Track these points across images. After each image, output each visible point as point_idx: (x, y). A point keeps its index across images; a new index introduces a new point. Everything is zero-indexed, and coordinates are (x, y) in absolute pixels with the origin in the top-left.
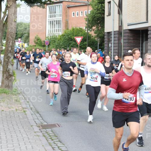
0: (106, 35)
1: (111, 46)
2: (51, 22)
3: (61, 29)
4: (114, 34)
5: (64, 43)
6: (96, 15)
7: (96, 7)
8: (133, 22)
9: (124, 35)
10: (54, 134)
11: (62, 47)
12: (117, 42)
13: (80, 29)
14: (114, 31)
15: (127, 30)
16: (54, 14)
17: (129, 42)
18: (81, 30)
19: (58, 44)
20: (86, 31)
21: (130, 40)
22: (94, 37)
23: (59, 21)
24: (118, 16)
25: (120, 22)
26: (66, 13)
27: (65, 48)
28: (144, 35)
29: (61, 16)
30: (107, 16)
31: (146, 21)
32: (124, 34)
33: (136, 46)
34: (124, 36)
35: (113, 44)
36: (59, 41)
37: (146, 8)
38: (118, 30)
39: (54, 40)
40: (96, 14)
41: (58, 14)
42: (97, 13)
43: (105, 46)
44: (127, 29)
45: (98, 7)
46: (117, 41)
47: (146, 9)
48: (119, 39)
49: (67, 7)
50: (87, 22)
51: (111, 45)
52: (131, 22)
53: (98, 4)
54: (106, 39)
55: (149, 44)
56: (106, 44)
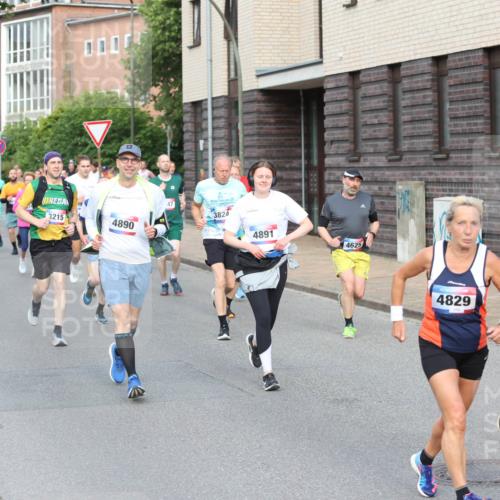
0: (188, 112)
1: (206, 149)
2: (15, 75)
3: (48, 99)
4: (213, 108)
5: (56, 144)
6: (160, 46)
7: (160, 18)
8: (274, 66)
9: (246, 110)
12: (222, 133)
13: (109, 96)
14: (213, 99)
15: (256, 93)
16: (25, 49)
17: (262, 131)
19: (38, 150)
20: (129, 104)
21: (268, 126)
22: (155, 120)
23: (42, 72)
24: (226, 46)
25: (232, 67)
26: (65, 43)
28: (315, 108)
29: (48, 56)
30: (191, 48)
31: (318, 59)
32: (246, 105)
33: (287, 143)
34: (245, 113)
35: (210, 140)
36: (39, 137)
37: (317, 14)
38: (226, 94)
39: (23, 137)
40: (160, 42)
41: (38, 48)
42: (162, 39)
43: (185, 149)
44: (256, 88)
45: (165, 20)
46: (223, 130)
47: (317, 18)
48: (231, 125)
49: (68, 25)
50: (129, 73)
51: (204, 144)
52: (268, 66)
53: (166, 9)
54: (190, 124)
55: (327, 136)
56: (188, 141)
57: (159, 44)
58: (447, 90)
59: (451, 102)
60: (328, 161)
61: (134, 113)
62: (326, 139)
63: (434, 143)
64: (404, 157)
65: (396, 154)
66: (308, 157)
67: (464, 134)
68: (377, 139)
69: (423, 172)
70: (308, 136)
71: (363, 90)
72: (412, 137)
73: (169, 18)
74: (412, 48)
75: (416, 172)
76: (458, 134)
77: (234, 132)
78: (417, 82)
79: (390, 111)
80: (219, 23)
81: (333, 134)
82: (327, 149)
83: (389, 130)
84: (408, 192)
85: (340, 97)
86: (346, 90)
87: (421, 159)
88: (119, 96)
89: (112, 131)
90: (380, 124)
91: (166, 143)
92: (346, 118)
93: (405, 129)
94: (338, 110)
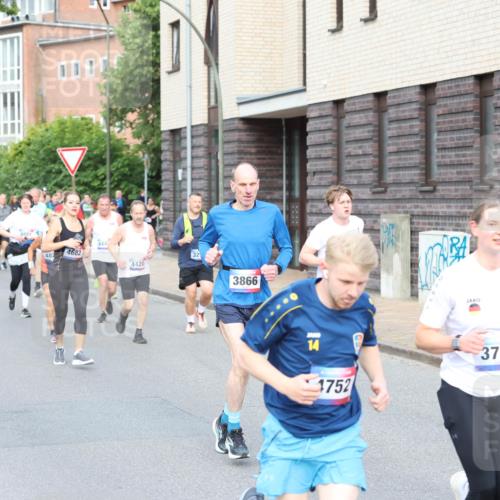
0: (166, 140)
1: (185, 179)
3: (19, 124)
4: (192, 137)
5: (28, 171)
6: (138, 71)
7: (138, 40)
8: (256, 93)
9: (226, 139)
11: (20, 186)
12: (202, 162)
13: (84, 122)
14: (192, 127)
15: (236, 122)
18: (87, 124)
19: (9, 176)
20: (105, 131)
21: (249, 156)
22: (132, 148)
23: (12, 94)
24: (206, 72)
25: (212, 94)
26: (37, 65)
28: (297, 137)
29: (19, 78)
30: (169, 73)
31: (301, 87)
32: (226, 134)
33: (268, 174)
34: (225, 142)
35: (189, 170)
36: (10, 163)
37: (301, 40)
38: (206, 122)
41: (8, 69)
42: (140, 62)
43: (163, 178)
44: (236, 116)
46: (203, 160)
47: (301, 43)
48: (211, 154)
49: (41, 46)
50: (105, 100)
51: (183, 174)
52: (250, 93)
53: (144, 31)
54: (168, 153)
55: (310, 167)
56: (166, 170)
57: (136, 68)
58: (435, 119)
59: (440, 132)
60: (310, 193)
61: (110, 139)
62: (308, 170)
63: (420, 174)
64: (389, 190)
65: (380, 186)
66: (290, 188)
67: (452, 165)
68: (361, 170)
69: (408, 205)
70: (290, 166)
71: (348, 120)
72: (398, 168)
73: (146, 41)
74: (399, 75)
75: (401, 205)
76: (446, 165)
77: (213, 161)
78: (404, 111)
79: (375, 142)
80: (199, 47)
81: (316, 165)
82: (309, 180)
83: (373, 161)
84: (393, 226)
85: (323, 127)
86: (330, 119)
87: (406, 192)
88: (94, 121)
89: (88, 158)
90: (365, 155)
91: (143, 172)
92: (328, 148)
93: (390, 160)
94: (321, 140)
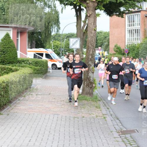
2: (130, 30)
3: (139, 38)
10: (132, 140)
16: (133, 23)
19: (137, 52)
23: (138, 30)
26: (144, 22)
27: (144, 56)
29: (139, 25)
36: (138, 49)
39: (133, 49)
41: (137, 23)
